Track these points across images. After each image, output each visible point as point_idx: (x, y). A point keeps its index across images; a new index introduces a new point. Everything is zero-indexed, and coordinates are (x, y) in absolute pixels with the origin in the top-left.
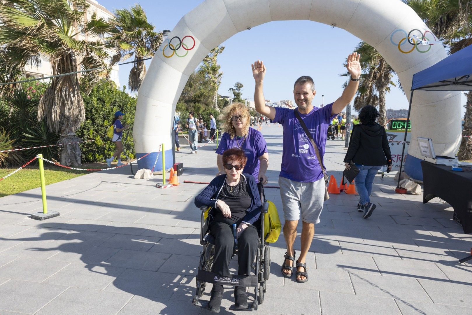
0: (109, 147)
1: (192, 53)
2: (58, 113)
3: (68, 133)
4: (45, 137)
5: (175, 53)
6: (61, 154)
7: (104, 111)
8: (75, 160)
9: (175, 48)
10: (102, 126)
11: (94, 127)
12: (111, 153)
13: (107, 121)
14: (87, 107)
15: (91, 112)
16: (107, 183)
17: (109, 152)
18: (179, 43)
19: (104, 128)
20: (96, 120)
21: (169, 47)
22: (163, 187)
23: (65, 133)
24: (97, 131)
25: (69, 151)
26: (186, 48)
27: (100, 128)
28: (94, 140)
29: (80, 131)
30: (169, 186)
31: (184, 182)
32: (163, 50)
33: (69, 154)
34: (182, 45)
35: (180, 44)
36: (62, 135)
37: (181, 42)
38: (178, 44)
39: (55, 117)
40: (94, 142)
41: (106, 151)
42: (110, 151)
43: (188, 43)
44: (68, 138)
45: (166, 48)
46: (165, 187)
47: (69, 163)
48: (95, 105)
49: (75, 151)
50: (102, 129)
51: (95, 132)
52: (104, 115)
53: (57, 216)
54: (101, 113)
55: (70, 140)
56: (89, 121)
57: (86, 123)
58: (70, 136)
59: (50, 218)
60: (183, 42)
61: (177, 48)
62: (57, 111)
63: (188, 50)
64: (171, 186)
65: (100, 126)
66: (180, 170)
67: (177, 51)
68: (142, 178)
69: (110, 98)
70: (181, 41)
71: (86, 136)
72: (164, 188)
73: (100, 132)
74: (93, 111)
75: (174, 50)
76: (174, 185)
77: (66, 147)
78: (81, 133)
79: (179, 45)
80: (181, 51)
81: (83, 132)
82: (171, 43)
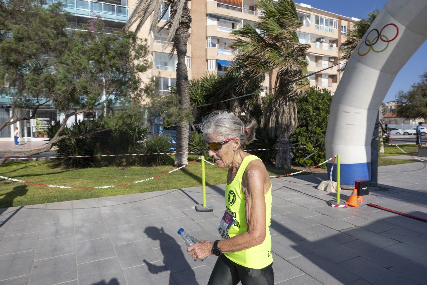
0: (319, 154)
1: (393, 45)
2: (274, 121)
3: (281, 139)
4: (266, 141)
5: (371, 50)
6: (276, 156)
7: (318, 119)
8: (285, 162)
9: (371, 42)
10: (315, 133)
11: (307, 134)
12: (321, 160)
13: (320, 129)
14: (304, 115)
15: (307, 120)
16: (287, 189)
17: (319, 159)
18: (377, 35)
19: (316, 135)
20: (310, 128)
21: (365, 44)
22: (333, 206)
23: (279, 138)
24: (310, 138)
25: (281, 154)
26: (386, 40)
27: (312, 135)
28: (306, 145)
29: (296, 137)
30: (342, 206)
31: (368, 205)
32: (358, 48)
33: (280, 157)
34: (381, 38)
35: (378, 37)
36: (277, 140)
37: (379, 34)
38: (376, 37)
39: (271, 125)
40: (305, 148)
41: (315, 157)
42: (320, 157)
43: (389, 33)
44: (282, 143)
45: (362, 45)
46: (337, 206)
47: (280, 165)
48: (311, 114)
49: (286, 155)
50: (314, 136)
51: (308, 139)
52: (318, 122)
53: (211, 211)
54: (316, 121)
55: (282, 145)
56: (304, 128)
57: (301, 130)
58: (283, 141)
59: (205, 211)
60: (382, 34)
61: (374, 43)
62: (274, 119)
63: (388, 41)
64: (345, 207)
65: (314, 133)
66: (363, 189)
67: (374, 46)
68: (325, 190)
69: (326, 107)
70: (380, 32)
71: (300, 142)
72: (335, 207)
73: (312, 139)
74: (308, 119)
75: (370, 45)
76: (349, 205)
77: (279, 150)
78: (296, 139)
79: (377, 39)
80: (380, 45)
81: (297, 138)
82: (367, 39)
